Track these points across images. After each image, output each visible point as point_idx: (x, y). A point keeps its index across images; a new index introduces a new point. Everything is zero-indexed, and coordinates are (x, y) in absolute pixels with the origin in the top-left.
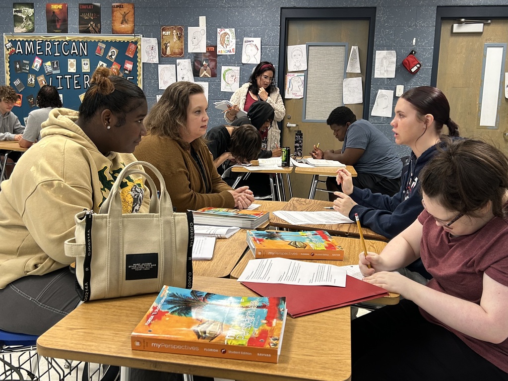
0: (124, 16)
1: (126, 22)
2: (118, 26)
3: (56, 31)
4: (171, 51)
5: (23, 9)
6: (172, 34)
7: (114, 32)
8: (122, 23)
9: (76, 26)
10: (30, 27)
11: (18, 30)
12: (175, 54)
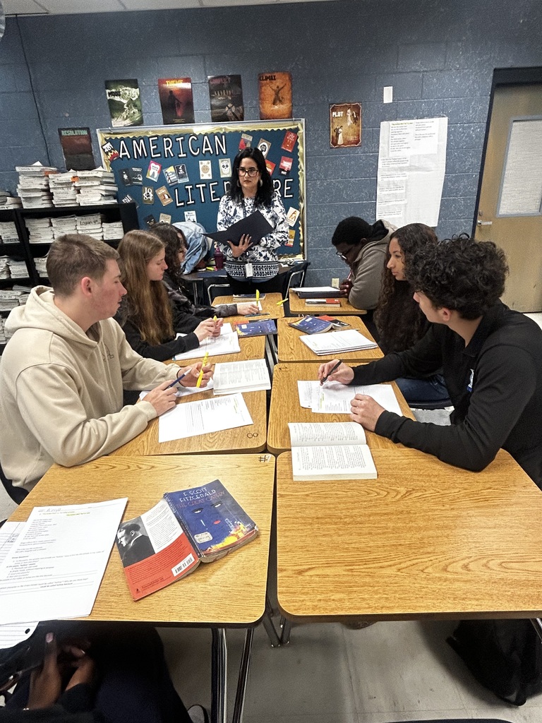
0: (277, 93)
1: (280, 101)
2: (269, 108)
3: (178, 121)
4: (344, 139)
5: (122, 89)
6: (345, 115)
7: (263, 117)
8: (274, 103)
9: (207, 112)
10: (137, 117)
11: (119, 123)
12: (349, 143)
